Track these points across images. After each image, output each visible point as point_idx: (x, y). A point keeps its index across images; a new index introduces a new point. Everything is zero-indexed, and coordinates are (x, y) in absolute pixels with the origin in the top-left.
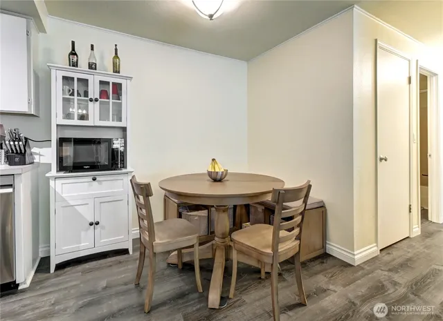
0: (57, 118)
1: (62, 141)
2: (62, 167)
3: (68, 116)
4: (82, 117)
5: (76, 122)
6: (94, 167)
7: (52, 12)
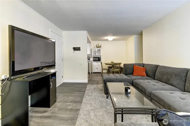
0: (93, 55)
1: (93, 57)
2: (93, 61)
3: (94, 54)
4: (96, 54)
5: (95, 55)
6: (97, 61)
7: (92, 40)
